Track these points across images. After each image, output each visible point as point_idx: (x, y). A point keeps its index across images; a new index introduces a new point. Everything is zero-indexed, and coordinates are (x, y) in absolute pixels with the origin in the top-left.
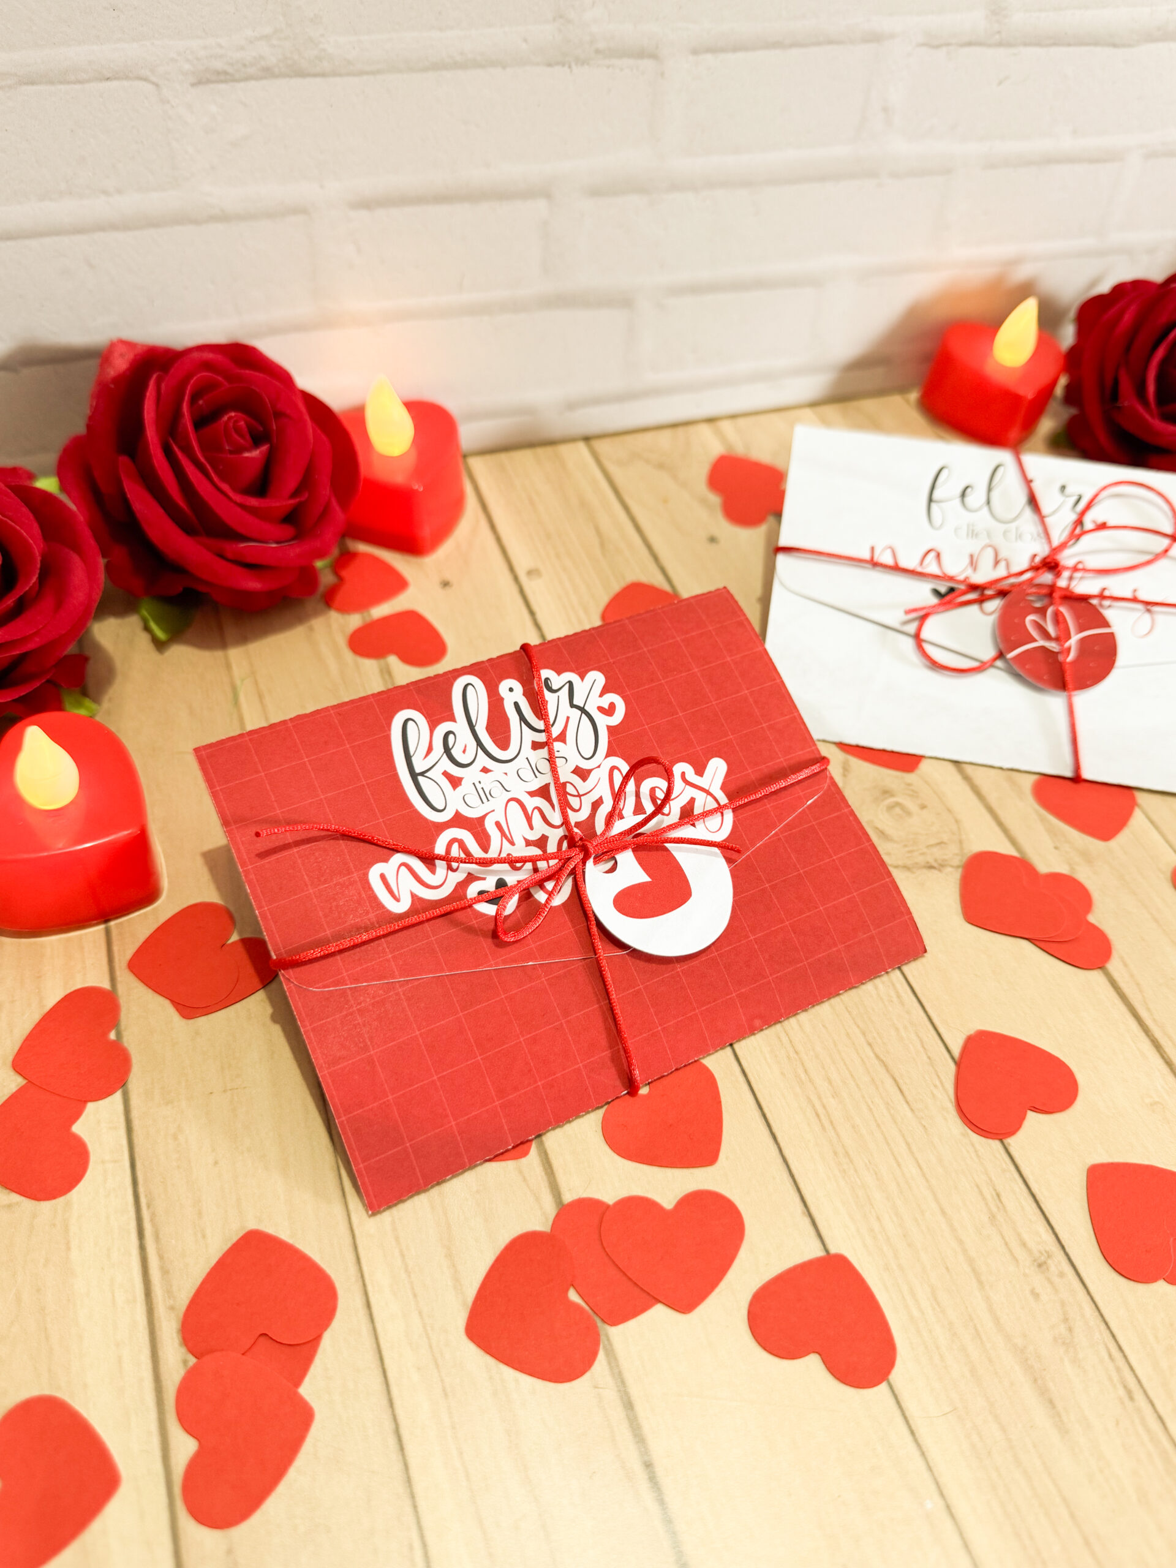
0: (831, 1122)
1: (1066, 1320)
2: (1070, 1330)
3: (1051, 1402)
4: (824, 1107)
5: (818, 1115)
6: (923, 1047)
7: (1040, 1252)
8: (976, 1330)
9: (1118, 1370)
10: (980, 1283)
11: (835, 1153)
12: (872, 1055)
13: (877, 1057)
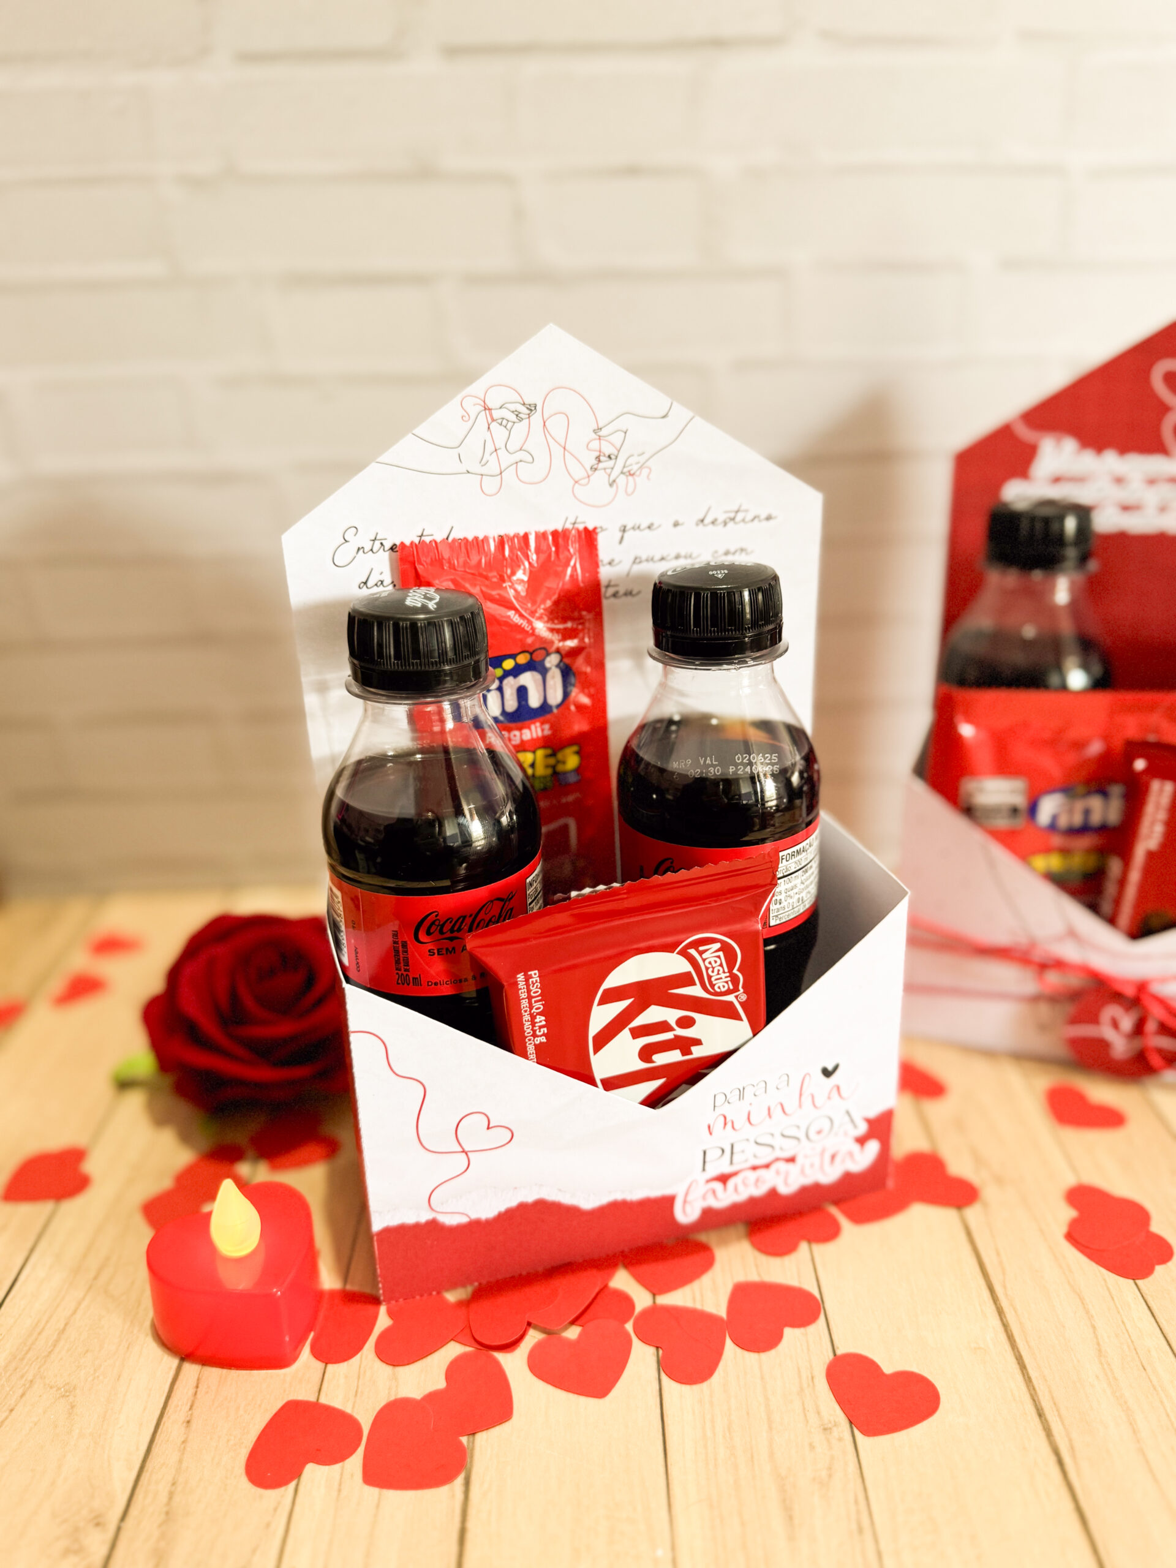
1: (830, 1468)
2: (830, 1476)
3: (791, 1518)
7: (830, 1422)
8: (752, 1457)
9: (858, 1512)
10: (770, 1428)
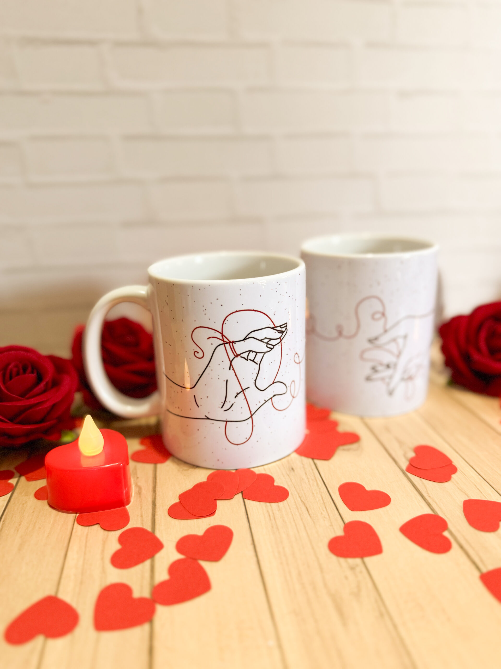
0: (275, 518)
1: (358, 587)
2: (359, 590)
3: (342, 615)
4: (273, 513)
5: (269, 516)
6: (322, 499)
8: (315, 587)
9: (378, 605)
10: (322, 571)
11: (272, 527)
12: (299, 500)
13: (302, 501)
